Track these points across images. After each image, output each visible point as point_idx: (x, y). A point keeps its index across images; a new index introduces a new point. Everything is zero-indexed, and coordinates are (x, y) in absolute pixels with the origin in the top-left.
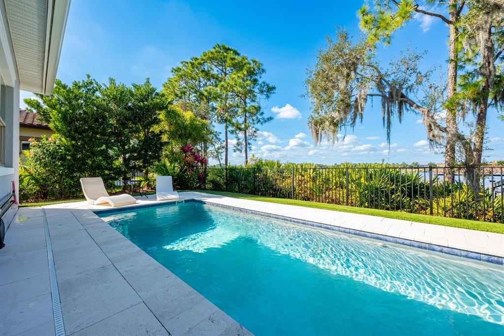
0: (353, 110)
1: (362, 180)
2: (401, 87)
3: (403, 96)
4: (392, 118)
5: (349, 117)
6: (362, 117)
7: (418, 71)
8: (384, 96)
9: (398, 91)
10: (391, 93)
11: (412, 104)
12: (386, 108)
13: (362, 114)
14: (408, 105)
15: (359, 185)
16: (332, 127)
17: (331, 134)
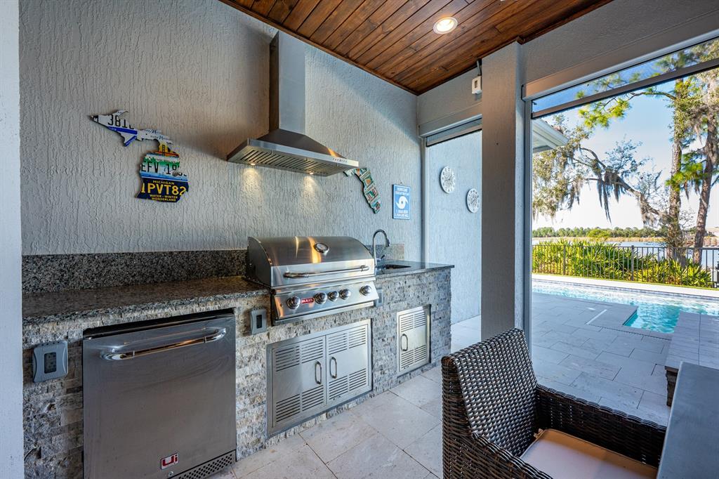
0: (569, 196)
1: (578, 255)
2: (617, 172)
3: (619, 180)
4: (609, 199)
5: (567, 200)
6: (578, 200)
7: (633, 159)
8: (600, 180)
9: (613, 175)
10: (607, 178)
11: (627, 187)
12: (603, 191)
13: (578, 198)
14: (623, 189)
15: (574, 259)
16: (550, 210)
17: (549, 217)
